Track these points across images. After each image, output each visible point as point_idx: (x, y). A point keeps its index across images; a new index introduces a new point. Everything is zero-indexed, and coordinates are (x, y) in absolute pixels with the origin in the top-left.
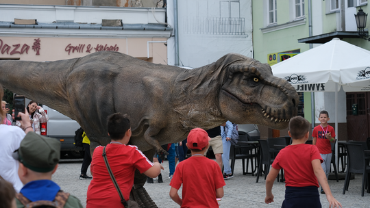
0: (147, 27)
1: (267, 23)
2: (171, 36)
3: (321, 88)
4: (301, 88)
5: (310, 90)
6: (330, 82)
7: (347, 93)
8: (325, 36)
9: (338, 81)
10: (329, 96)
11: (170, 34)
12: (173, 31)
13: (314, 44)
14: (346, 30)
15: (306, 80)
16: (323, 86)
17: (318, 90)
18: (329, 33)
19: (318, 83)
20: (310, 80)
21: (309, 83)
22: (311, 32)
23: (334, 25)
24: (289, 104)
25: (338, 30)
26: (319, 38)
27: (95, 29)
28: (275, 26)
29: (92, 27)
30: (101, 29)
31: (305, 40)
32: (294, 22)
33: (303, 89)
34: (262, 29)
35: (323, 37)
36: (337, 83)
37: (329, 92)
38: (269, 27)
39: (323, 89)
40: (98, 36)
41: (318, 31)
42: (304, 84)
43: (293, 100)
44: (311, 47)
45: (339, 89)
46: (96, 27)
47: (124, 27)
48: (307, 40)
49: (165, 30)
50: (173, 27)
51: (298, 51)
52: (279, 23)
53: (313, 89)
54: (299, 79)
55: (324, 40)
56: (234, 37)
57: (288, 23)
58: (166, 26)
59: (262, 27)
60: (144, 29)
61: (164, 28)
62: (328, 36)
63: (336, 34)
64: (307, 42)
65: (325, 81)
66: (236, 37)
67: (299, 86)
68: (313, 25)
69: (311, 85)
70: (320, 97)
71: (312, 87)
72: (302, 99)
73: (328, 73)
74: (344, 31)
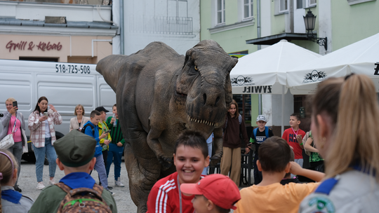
0: (91, 25)
1: (215, 23)
2: (116, 34)
3: (267, 90)
4: (247, 90)
5: (256, 92)
6: (277, 84)
7: (294, 96)
8: (274, 38)
9: (283, 83)
10: (276, 99)
11: (115, 32)
12: (119, 30)
13: (262, 46)
14: (295, 32)
15: (253, 82)
16: (270, 89)
17: (265, 92)
18: (278, 35)
19: (265, 85)
20: (256, 82)
21: (256, 85)
22: (259, 33)
23: (282, 26)
24: (199, 99)
25: (286, 32)
26: (267, 39)
27: (37, 26)
28: (223, 27)
29: (35, 24)
30: (44, 26)
31: (253, 42)
32: (242, 22)
33: (249, 91)
34: (210, 29)
35: (271, 38)
36: (284, 86)
37: (277, 95)
38: (217, 28)
39: (270, 92)
40: (40, 33)
41: (266, 33)
42: (251, 86)
43: (205, 96)
44: (259, 49)
45: (286, 92)
46: (38, 23)
47: (68, 25)
48: (256, 41)
49: (110, 28)
50: (118, 25)
51: (246, 53)
52: (227, 23)
53: (260, 92)
54: (246, 81)
55: (272, 41)
56: (181, 37)
57: (236, 24)
58: (112, 24)
59: (210, 27)
60: (89, 27)
61: (109, 26)
62: (276, 37)
63: (285, 35)
64: (255, 43)
65: (271, 83)
66: (184, 37)
67: (245, 88)
68: (262, 26)
69: (258, 87)
70: (267, 99)
71: (258, 89)
72: (249, 102)
73: (275, 76)
74: (292, 33)
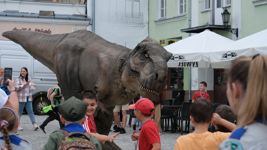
0: (72, 17)
1: (159, 17)
2: (89, 24)
3: (195, 65)
4: (181, 65)
5: (188, 66)
6: (202, 60)
7: (214, 69)
8: (200, 28)
9: (208, 61)
10: (201, 71)
11: (88, 22)
12: (91, 21)
13: (192, 34)
14: (215, 24)
15: (185, 59)
16: (197, 64)
18: (203, 26)
19: (194, 61)
20: (188, 59)
21: (188, 61)
22: (190, 24)
23: (206, 20)
25: (209, 24)
26: (195, 29)
28: (165, 20)
29: (32, 16)
30: (38, 17)
31: (185, 31)
32: (178, 17)
33: (183, 66)
34: (155, 22)
35: (199, 28)
36: (207, 62)
37: (202, 68)
38: (160, 20)
39: (197, 66)
40: (36, 23)
41: (195, 24)
42: (184, 62)
43: (157, 75)
44: (190, 36)
45: (208, 66)
46: (35, 16)
47: (56, 17)
48: (187, 30)
49: (85, 20)
50: (91, 18)
51: (180, 38)
52: (167, 17)
53: (190, 66)
54: (180, 58)
55: (199, 30)
56: (135, 27)
57: (174, 18)
58: (86, 17)
59: (155, 20)
60: (70, 19)
62: (202, 28)
63: (208, 26)
64: (187, 32)
65: (198, 60)
66: (137, 27)
67: (180, 63)
68: (192, 20)
69: (189, 63)
70: (195, 72)
72: (182, 73)
73: (201, 55)
74: (213, 25)
